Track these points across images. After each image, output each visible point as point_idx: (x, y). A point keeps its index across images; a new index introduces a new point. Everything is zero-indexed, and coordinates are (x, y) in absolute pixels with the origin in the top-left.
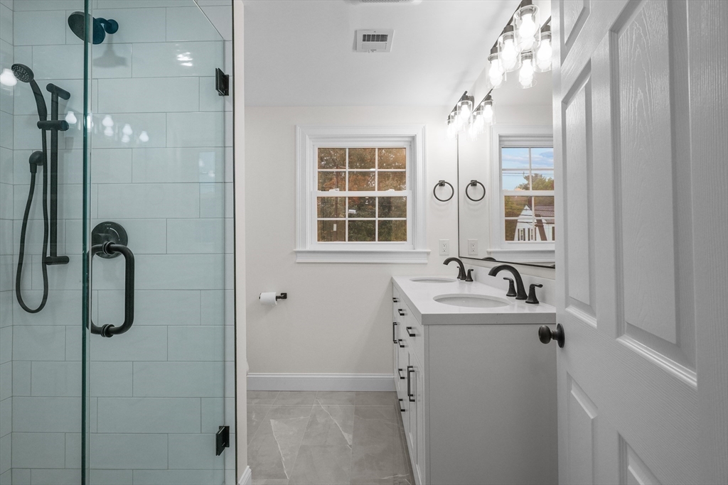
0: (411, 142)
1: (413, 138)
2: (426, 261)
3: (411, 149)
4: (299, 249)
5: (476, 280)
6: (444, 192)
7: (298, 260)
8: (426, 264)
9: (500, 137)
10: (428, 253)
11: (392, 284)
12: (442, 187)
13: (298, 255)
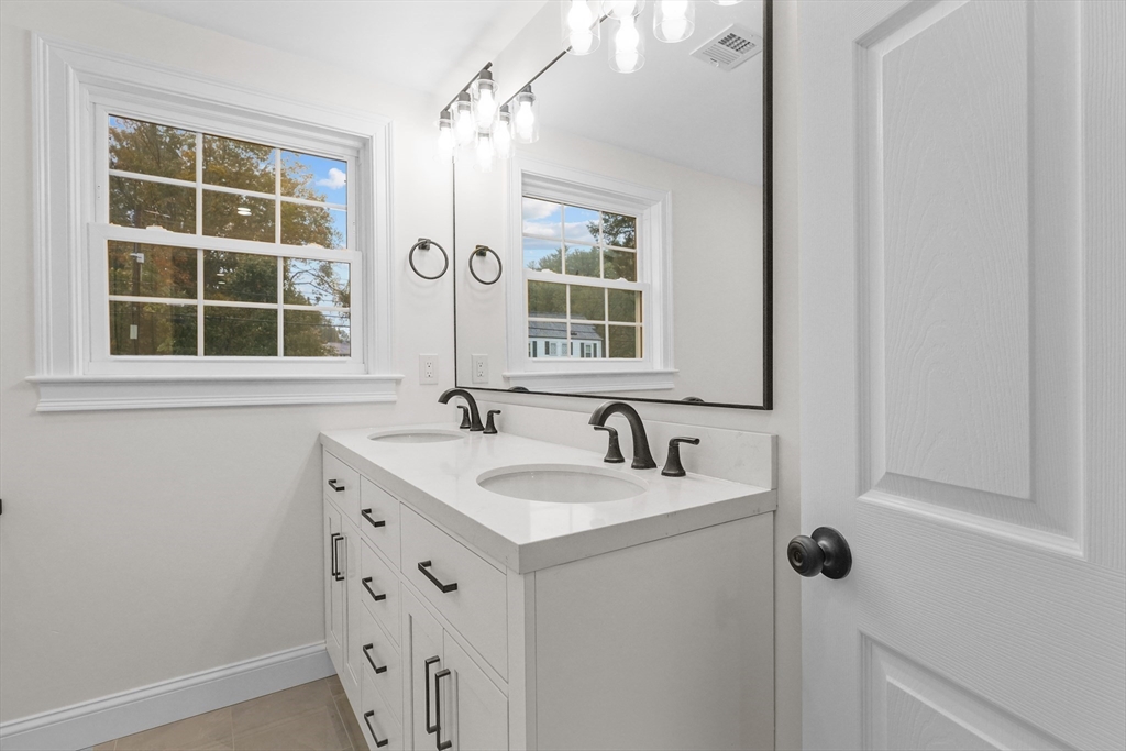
0: (358, 151)
1: (365, 143)
2: (393, 397)
3: (358, 165)
4: (43, 374)
5: (501, 431)
6: (430, 262)
7: (41, 407)
8: (394, 402)
9: (524, 175)
10: (398, 381)
11: (321, 445)
12: (424, 252)
13: (43, 390)
